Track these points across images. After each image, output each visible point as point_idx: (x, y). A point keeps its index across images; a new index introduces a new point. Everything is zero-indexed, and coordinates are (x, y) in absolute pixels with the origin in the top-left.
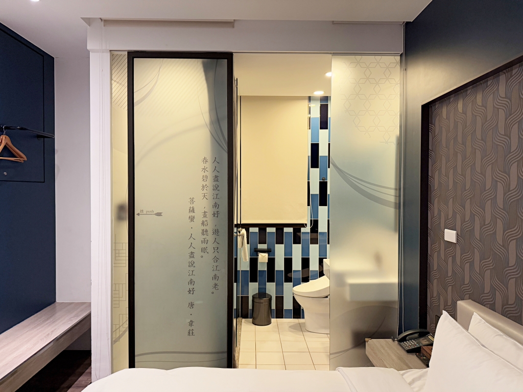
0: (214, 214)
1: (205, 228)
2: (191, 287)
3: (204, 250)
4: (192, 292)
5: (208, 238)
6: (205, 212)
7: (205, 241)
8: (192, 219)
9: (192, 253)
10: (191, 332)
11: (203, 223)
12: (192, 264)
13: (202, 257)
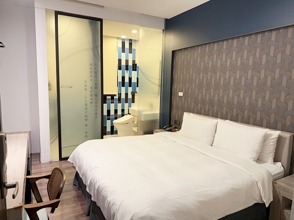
0: (95, 88)
1: (91, 93)
2: (86, 118)
3: (91, 103)
4: (86, 120)
5: (93, 98)
6: (91, 87)
7: (92, 99)
8: (86, 90)
9: (86, 104)
10: (86, 136)
11: (91, 92)
12: (86, 109)
13: (90, 105)
